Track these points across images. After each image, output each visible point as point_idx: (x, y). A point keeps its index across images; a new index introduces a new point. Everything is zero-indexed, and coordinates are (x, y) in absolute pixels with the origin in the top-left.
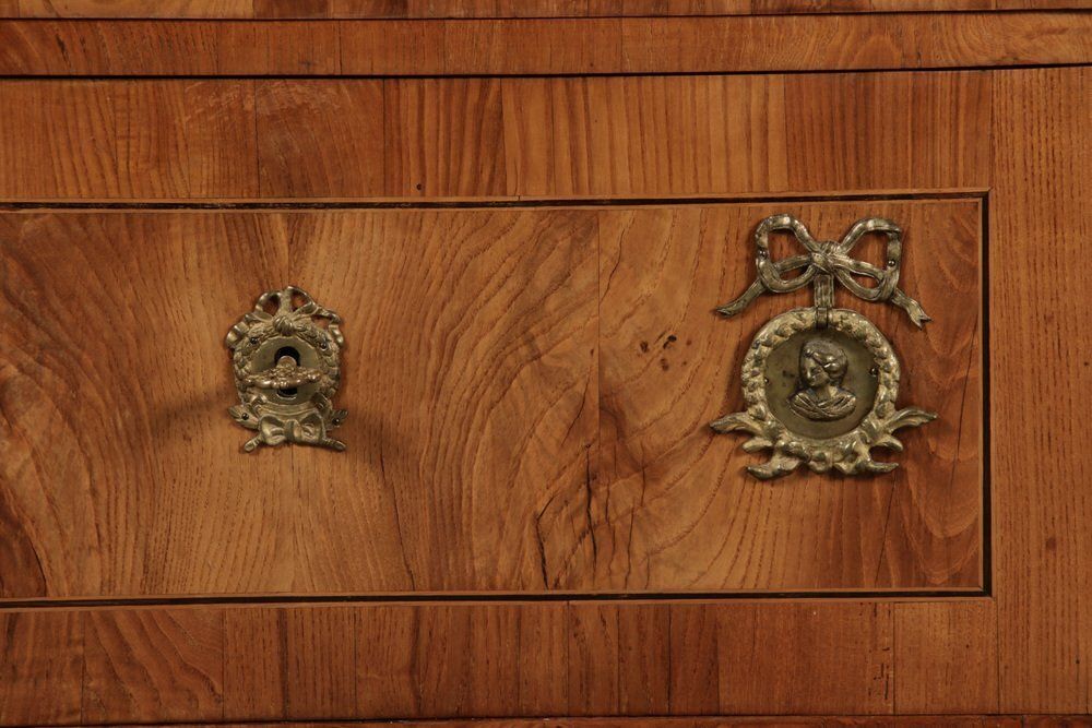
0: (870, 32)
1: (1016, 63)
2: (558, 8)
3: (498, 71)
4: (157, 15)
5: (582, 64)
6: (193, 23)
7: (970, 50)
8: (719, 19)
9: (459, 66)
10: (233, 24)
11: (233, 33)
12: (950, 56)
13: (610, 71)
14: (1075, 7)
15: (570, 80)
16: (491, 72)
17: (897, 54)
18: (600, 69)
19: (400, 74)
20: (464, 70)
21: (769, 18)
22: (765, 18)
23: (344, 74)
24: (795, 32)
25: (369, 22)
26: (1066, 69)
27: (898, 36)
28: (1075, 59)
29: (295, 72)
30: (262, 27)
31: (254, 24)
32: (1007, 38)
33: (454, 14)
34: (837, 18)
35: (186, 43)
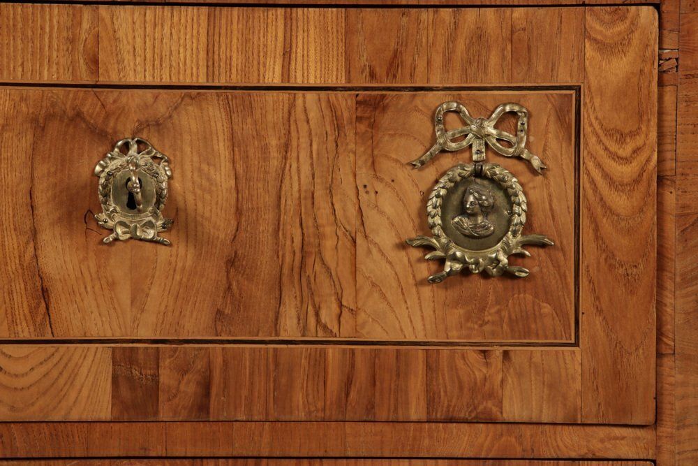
0: (502, 435)
1: (594, 457)
2: (305, 415)
3: (266, 454)
4: (50, 419)
5: (319, 451)
6: (73, 424)
7: (565, 448)
8: (407, 424)
9: (240, 451)
10: (98, 424)
11: (98, 430)
12: (552, 450)
13: (337, 456)
14: (630, 423)
15: (312, 460)
16: (261, 455)
17: (519, 449)
18: (331, 454)
19: (204, 456)
20: (245, 454)
21: (438, 424)
22: (436, 424)
23: (168, 455)
24: (454, 433)
25: (185, 423)
26: (626, 462)
27: (519, 438)
28: (631, 456)
29: (137, 454)
30: (117, 426)
31: (112, 424)
32: (588, 441)
33: (239, 419)
34: (481, 425)
35: (68, 436)
